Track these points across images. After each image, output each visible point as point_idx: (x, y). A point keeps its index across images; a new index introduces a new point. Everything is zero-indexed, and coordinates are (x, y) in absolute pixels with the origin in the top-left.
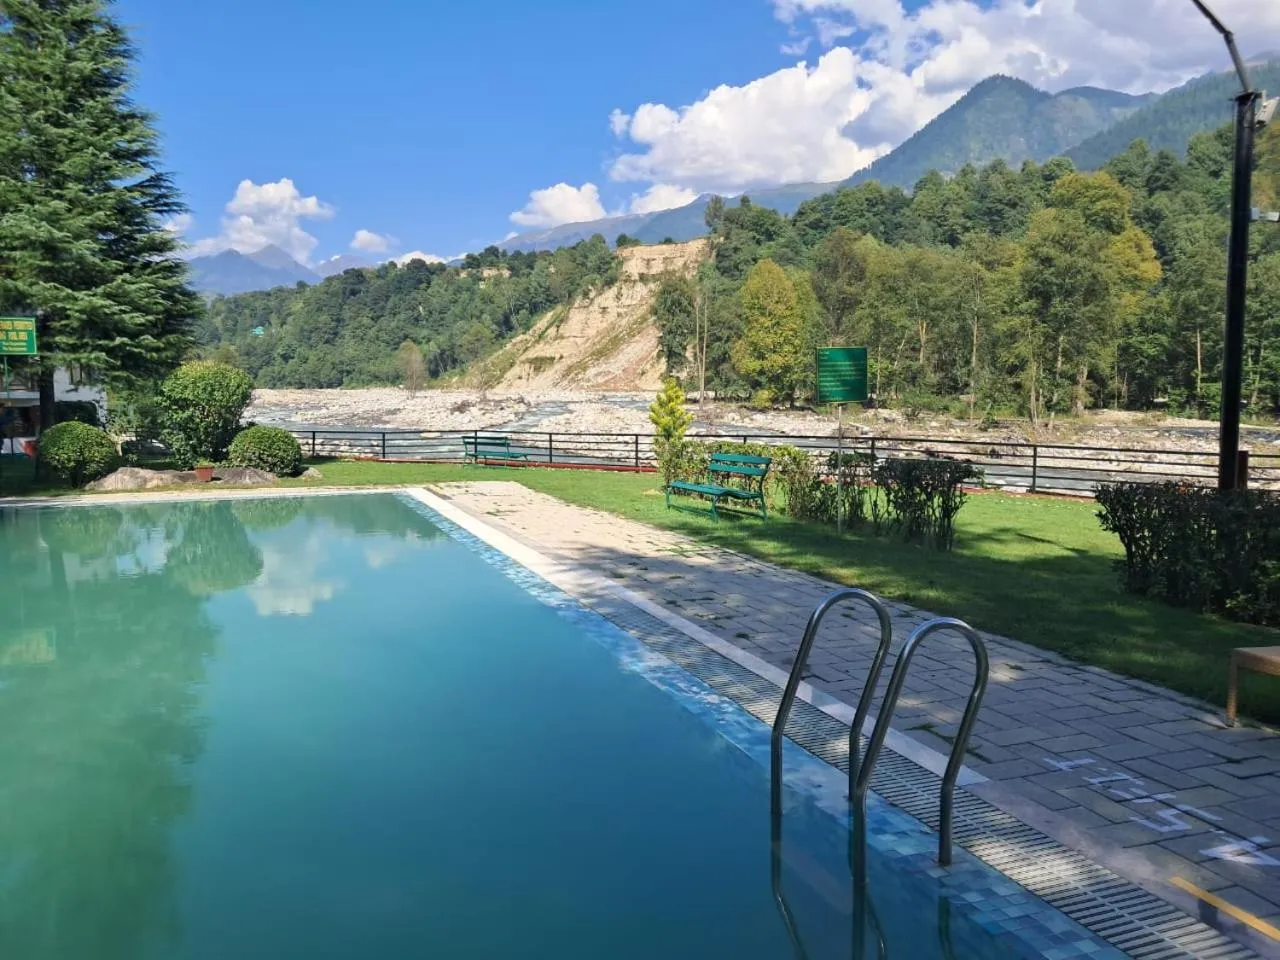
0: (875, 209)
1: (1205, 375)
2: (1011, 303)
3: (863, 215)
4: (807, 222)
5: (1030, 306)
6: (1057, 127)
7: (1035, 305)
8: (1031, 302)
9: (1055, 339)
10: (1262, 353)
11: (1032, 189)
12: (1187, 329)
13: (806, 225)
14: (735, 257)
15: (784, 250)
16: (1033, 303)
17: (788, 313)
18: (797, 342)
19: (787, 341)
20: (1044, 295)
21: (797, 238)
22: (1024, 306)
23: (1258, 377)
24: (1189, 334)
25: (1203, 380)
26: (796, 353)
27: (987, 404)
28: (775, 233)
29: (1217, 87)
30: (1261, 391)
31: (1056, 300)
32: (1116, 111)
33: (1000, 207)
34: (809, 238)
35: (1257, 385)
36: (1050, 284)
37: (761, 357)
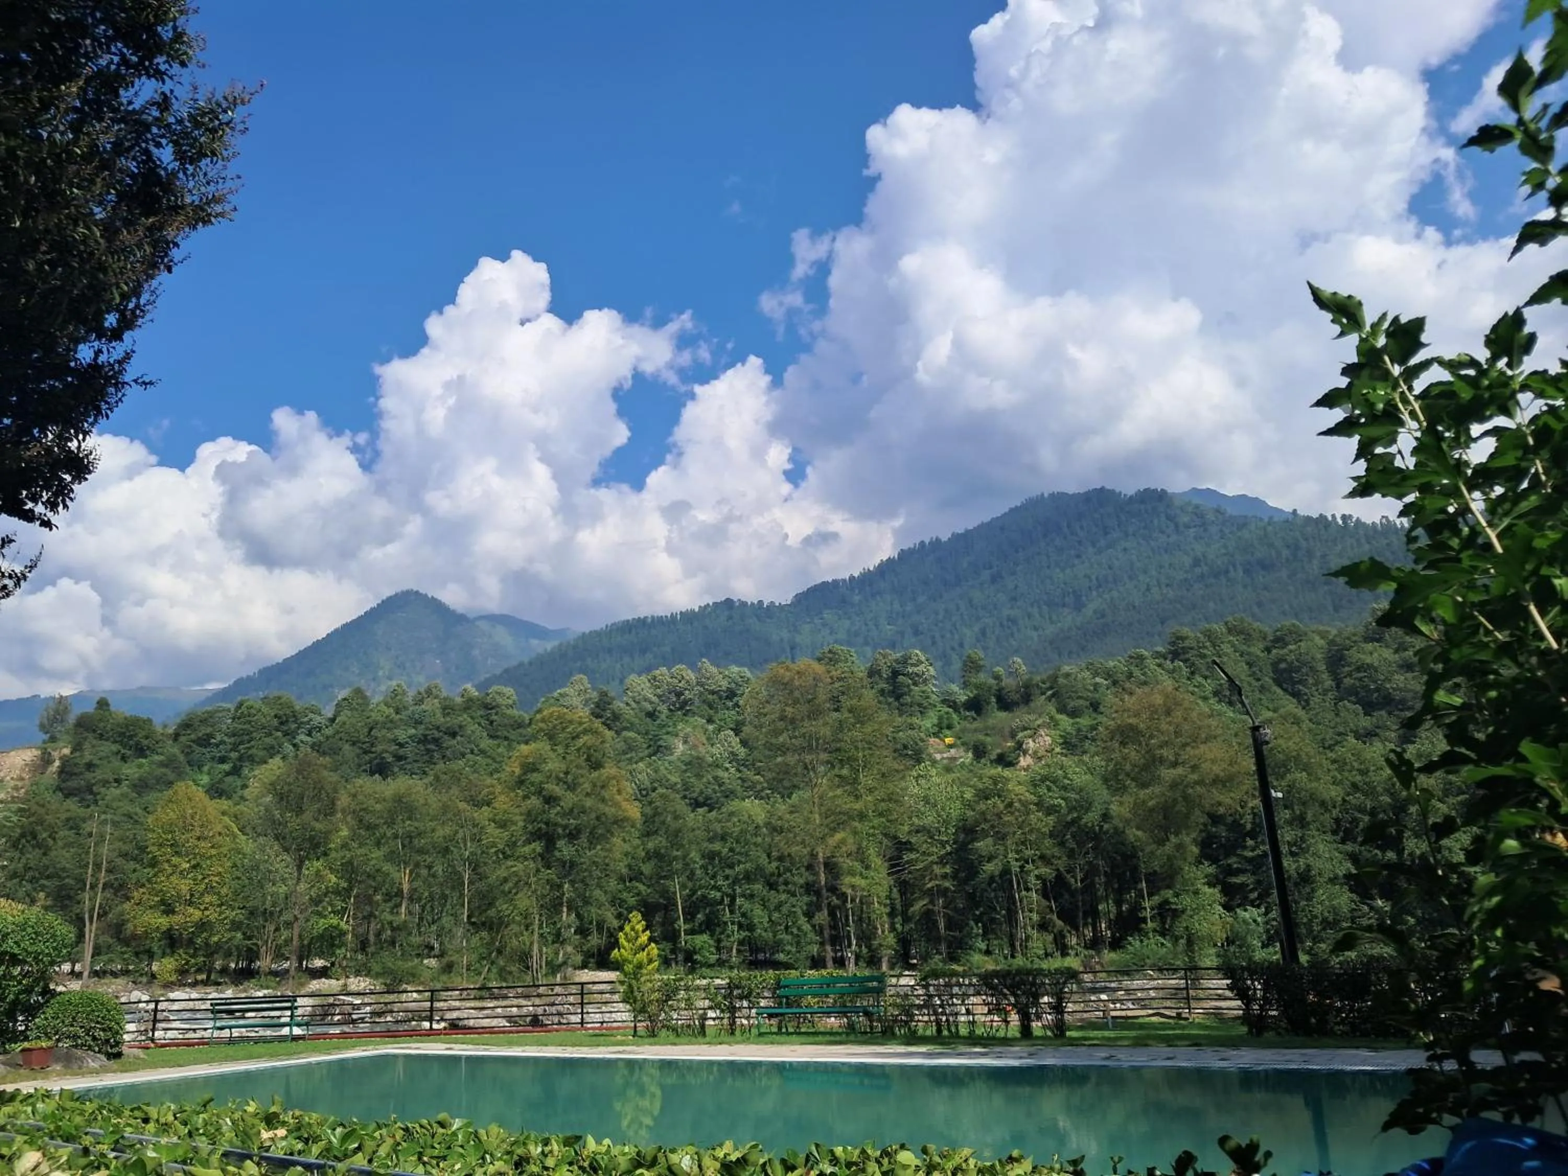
0: (285, 728)
1: (687, 926)
2: (513, 845)
3: (271, 735)
4: (193, 736)
5: (534, 850)
6: (476, 652)
7: (539, 850)
8: (533, 845)
9: (560, 886)
10: (738, 901)
11: (472, 718)
12: (665, 877)
13: (193, 741)
14: (89, 775)
15: (163, 770)
16: (538, 846)
17: (214, 852)
18: (224, 891)
19: (209, 889)
20: (548, 837)
21: (182, 758)
22: (527, 849)
23: (736, 928)
24: (668, 883)
25: (687, 933)
26: (220, 905)
27: (483, 966)
28: (149, 748)
29: (630, 632)
30: (741, 943)
31: (560, 843)
32: (534, 642)
33: (437, 734)
34: (195, 756)
35: (736, 936)
36: (556, 824)
37: (169, 910)
